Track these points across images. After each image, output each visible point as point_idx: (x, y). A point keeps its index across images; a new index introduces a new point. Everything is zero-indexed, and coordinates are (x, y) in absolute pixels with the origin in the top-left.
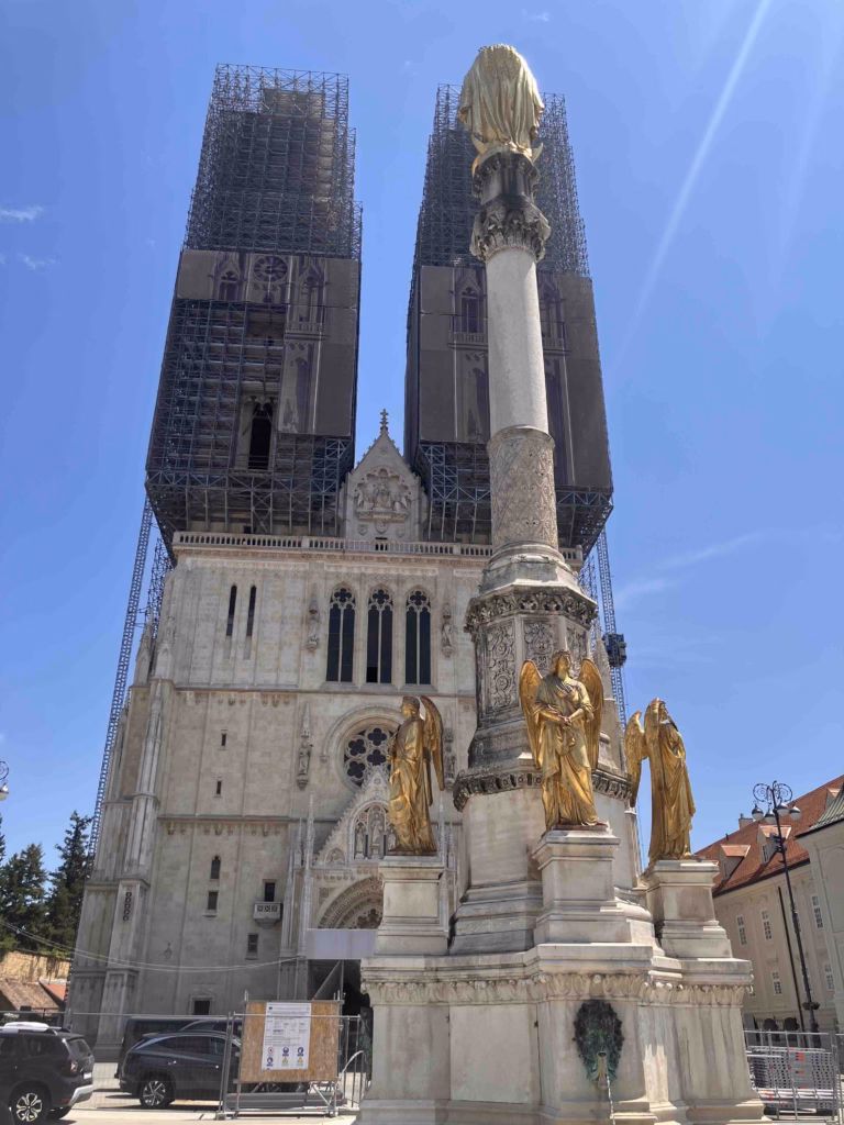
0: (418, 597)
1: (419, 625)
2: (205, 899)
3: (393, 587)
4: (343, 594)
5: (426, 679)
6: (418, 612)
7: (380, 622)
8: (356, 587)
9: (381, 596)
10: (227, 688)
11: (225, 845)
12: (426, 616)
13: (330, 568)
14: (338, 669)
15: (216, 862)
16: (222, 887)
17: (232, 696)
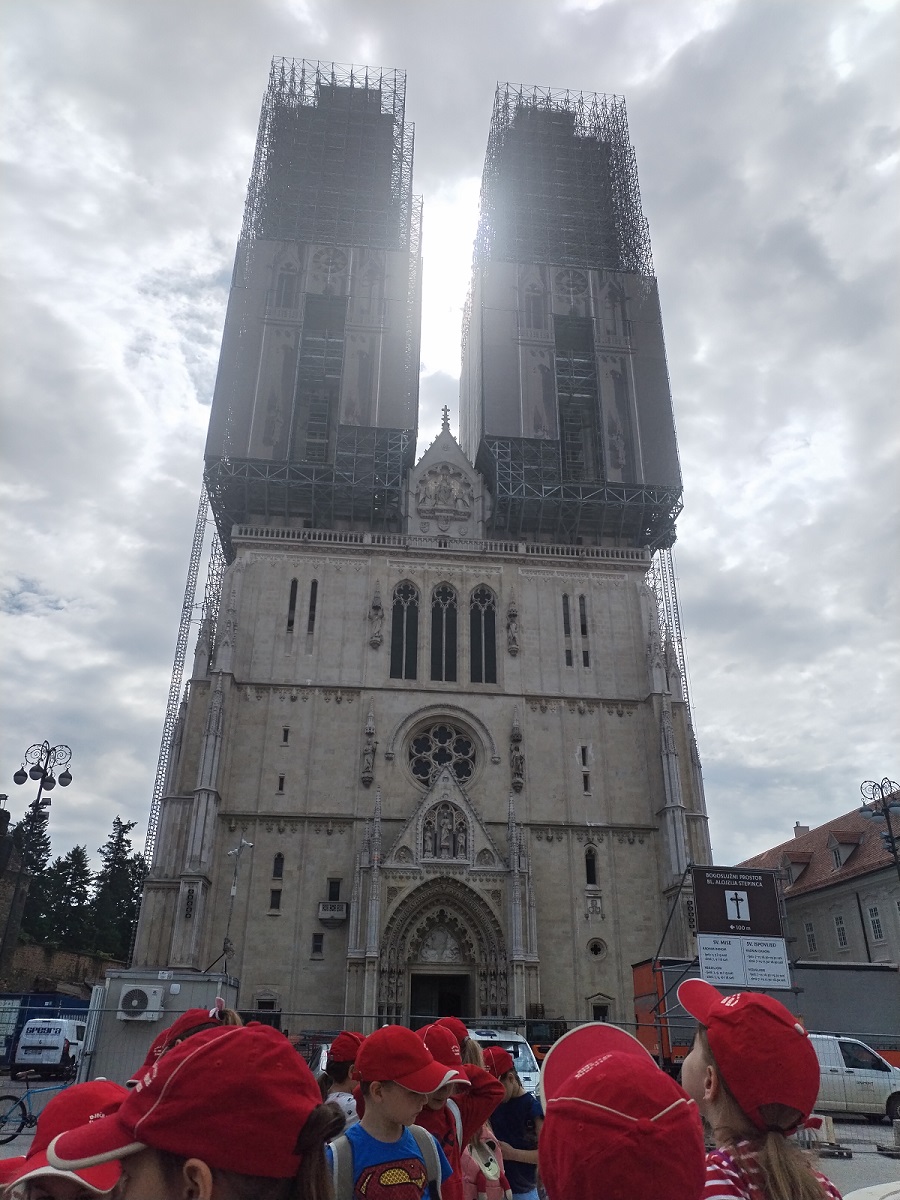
0: (483, 594)
1: (484, 624)
2: (268, 898)
3: (457, 584)
5: (492, 678)
6: (483, 610)
7: (444, 619)
8: (419, 583)
9: (444, 592)
10: (288, 685)
11: (288, 842)
12: (491, 615)
13: (391, 563)
14: (403, 665)
15: (279, 860)
16: (285, 885)
17: (294, 692)
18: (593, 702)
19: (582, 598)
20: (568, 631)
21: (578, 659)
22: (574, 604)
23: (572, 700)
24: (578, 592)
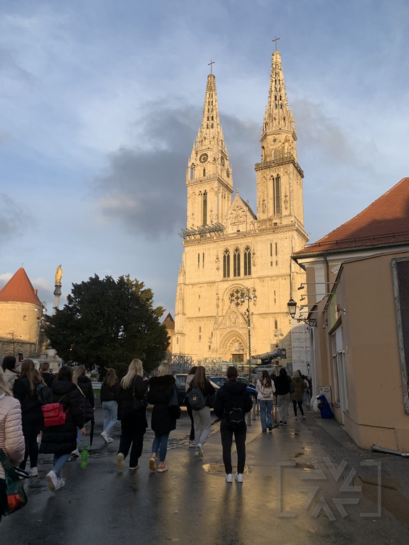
0: (247, 248)
1: (248, 257)
2: (198, 337)
3: (239, 247)
4: (227, 251)
5: (250, 274)
6: (247, 253)
7: (237, 258)
8: (229, 248)
9: (237, 250)
10: (199, 283)
11: (202, 324)
12: (249, 254)
13: (221, 244)
14: (226, 274)
15: (200, 328)
16: (202, 334)
17: (201, 285)
18: (277, 276)
19: (276, 244)
20: (271, 255)
21: (274, 263)
22: (274, 246)
23: (271, 277)
24: (274, 242)
